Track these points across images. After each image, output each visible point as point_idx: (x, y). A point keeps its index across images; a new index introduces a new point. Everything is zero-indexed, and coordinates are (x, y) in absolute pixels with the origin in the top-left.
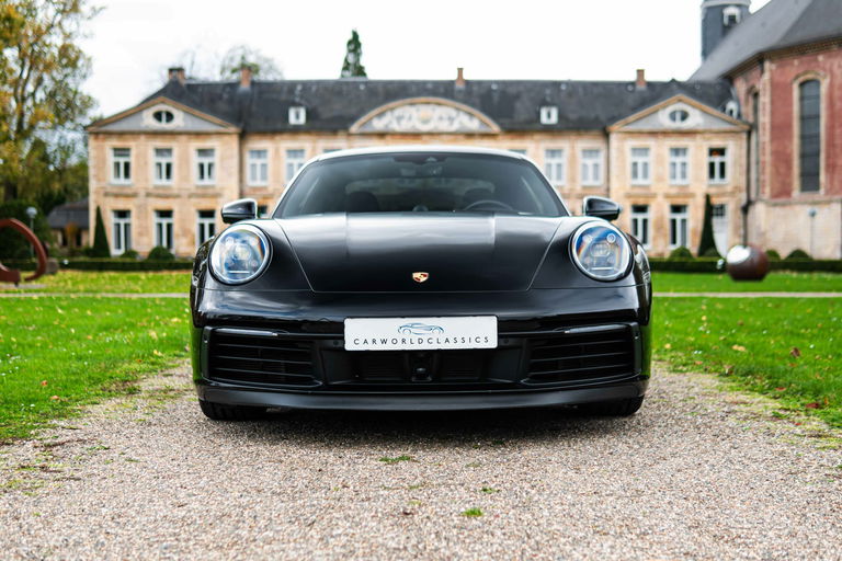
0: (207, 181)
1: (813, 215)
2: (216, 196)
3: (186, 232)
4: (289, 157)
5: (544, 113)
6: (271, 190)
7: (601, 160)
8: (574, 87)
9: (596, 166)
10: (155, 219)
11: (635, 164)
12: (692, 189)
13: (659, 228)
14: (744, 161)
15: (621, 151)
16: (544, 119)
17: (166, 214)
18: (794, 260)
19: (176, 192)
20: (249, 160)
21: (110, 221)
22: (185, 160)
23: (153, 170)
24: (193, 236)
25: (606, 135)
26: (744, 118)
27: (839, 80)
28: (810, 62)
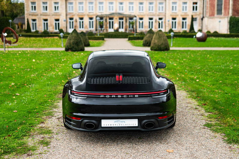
0: (57, 11)
1: (220, 22)
2: (60, 15)
3: (51, 25)
4: (79, 4)
6: (74, 13)
7: (164, 5)
9: (162, 7)
10: (43, 22)
11: (173, 7)
12: (188, 13)
13: (179, 24)
14: (202, 6)
15: (169, 3)
17: (46, 20)
18: (214, 34)
19: (48, 14)
20: (68, 5)
21: (31, 22)
22: (51, 5)
23: (42, 8)
24: (54, 26)
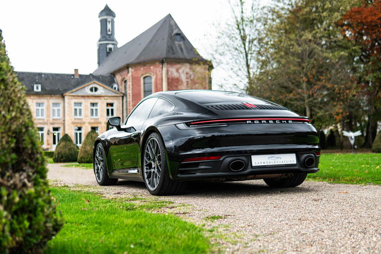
5: (35, 86)
7: (61, 108)
8: (48, 76)
11: (76, 110)
12: (100, 120)
15: (70, 104)
16: (35, 90)
25: (63, 97)
26: (121, 91)
27: (159, 77)
28: (148, 69)
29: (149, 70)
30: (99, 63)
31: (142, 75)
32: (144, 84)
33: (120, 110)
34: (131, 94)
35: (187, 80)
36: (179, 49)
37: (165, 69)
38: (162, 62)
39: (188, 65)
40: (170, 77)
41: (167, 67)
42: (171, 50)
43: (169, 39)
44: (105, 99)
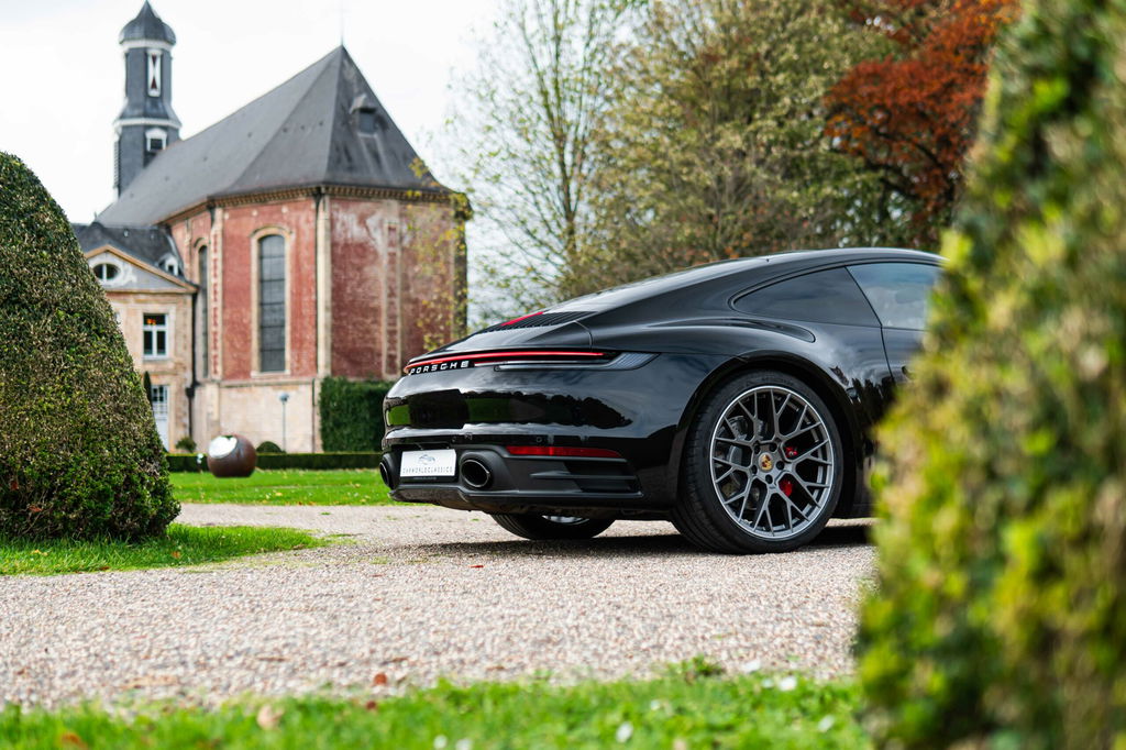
1: (285, 399)
14: (188, 330)
18: (263, 453)
26: (188, 277)
27: (307, 238)
28: (271, 214)
29: (276, 216)
30: (120, 186)
31: (256, 232)
32: (261, 257)
33: (185, 337)
34: (219, 289)
35: (391, 250)
36: (368, 157)
37: (323, 216)
38: (317, 194)
39: (395, 205)
40: (341, 240)
41: (331, 209)
42: (344, 159)
43: (339, 123)
44: (138, 302)
